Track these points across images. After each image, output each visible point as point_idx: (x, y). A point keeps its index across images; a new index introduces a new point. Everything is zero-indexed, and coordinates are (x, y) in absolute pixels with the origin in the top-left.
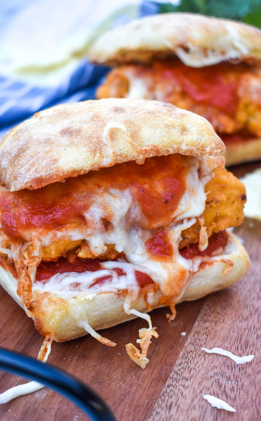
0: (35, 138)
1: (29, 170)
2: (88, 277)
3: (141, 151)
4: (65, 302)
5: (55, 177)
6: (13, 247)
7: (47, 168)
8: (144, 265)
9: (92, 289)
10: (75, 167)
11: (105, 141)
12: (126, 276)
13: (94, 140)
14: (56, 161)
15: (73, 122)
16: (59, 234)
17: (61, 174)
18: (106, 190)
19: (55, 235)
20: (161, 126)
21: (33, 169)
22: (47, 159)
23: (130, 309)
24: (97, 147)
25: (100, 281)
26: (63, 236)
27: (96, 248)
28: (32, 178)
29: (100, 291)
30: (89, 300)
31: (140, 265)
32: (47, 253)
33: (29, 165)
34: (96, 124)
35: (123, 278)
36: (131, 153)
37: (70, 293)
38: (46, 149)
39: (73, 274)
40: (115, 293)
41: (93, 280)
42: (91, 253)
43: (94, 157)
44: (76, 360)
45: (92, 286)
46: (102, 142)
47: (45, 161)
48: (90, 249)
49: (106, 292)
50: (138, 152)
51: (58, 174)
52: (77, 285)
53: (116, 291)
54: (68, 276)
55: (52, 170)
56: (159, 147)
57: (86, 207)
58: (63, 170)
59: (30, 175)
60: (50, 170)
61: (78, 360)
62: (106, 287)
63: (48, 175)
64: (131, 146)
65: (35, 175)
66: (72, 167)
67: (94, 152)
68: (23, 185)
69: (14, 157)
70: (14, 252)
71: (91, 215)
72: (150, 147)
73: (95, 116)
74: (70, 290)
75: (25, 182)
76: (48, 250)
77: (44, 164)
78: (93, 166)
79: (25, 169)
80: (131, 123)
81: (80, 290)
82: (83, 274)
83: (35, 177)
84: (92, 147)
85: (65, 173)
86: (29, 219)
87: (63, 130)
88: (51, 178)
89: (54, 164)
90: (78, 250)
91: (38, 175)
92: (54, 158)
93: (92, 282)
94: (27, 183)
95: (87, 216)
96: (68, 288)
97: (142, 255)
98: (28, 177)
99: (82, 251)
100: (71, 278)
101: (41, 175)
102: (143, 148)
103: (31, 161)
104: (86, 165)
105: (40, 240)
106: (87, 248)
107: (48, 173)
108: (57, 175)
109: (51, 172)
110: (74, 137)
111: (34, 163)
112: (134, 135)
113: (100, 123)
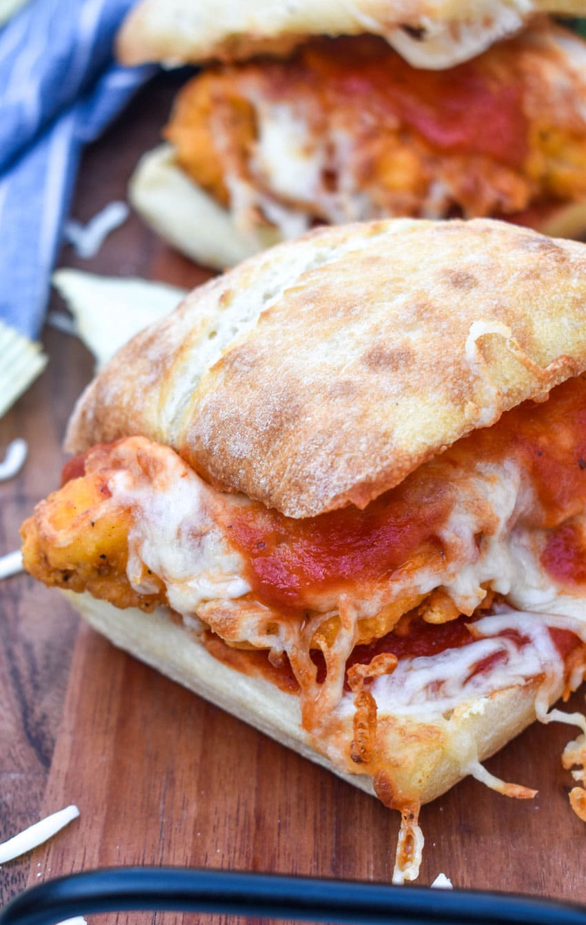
0: (306, 381)
1: (332, 466)
2: (456, 663)
3: (547, 374)
4: (439, 733)
5: (396, 473)
6: (283, 629)
7: (373, 456)
8: (556, 611)
9: (469, 687)
10: (429, 442)
11: (474, 369)
12: (534, 646)
13: (451, 369)
14: (387, 435)
15: (376, 329)
16: (396, 587)
17: (407, 465)
18: (470, 469)
19: (389, 593)
20: (566, 306)
21: (342, 464)
22: (367, 435)
23: (549, 711)
24: (461, 385)
25: (482, 667)
26: (403, 590)
27: (466, 598)
28: (349, 487)
29: (490, 690)
30: (478, 714)
31: (550, 612)
32: (368, 629)
33: (328, 455)
34: (436, 330)
35: (529, 651)
36: (526, 385)
37: (431, 706)
38: (355, 409)
39: (420, 661)
40: (520, 685)
41: (470, 668)
42: (456, 609)
43: (462, 410)
44: (459, 843)
45: (468, 680)
46: (468, 372)
47: (363, 440)
48: (453, 604)
49: (501, 689)
50: (541, 380)
51: (400, 465)
52: (437, 686)
53: (523, 682)
54: (411, 669)
55: (387, 458)
56: (576, 356)
57: (441, 517)
58: (409, 455)
59: (339, 479)
60: (382, 459)
61: (463, 842)
62: (498, 678)
63: (382, 471)
64: (524, 369)
65: (353, 478)
66: (424, 444)
67: (459, 400)
68: (327, 502)
69: (267, 432)
70: (286, 640)
71: (454, 531)
72: (560, 361)
73: (423, 306)
74: (428, 699)
75: (332, 495)
76: (371, 624)
77: (363, 447)
78: (463, 430)
79: (322, 465)
80: (506, 312)
81: (447, 697)
82: (439, 657)
83: (355, 482)
84: (453, 389)
85: (415, 461)
86: (329, 568)
87: (370, 356)
88: (387, 475)
89: (385, 443)
90: (424, 608)
91: (360, 477)
92: (383, 429)
93: (467, 673)
94: (336, 498)
95: (447, 535)
96: (423, 696)
97: (542, 588)
98: (335, 482)
99: (436, 609)
100: (421, 672)
101: (367, 476)
102: (549, 368)
103: (331, 445)
104: (450, 434)
105: (357, 608)
106: (446, 602)
107: (379, 469)
108: (400, 469)
109: (385, 464)
110: (402, 369)
111: (338, 447)
112: (525, 341)
113: (445, 326)
